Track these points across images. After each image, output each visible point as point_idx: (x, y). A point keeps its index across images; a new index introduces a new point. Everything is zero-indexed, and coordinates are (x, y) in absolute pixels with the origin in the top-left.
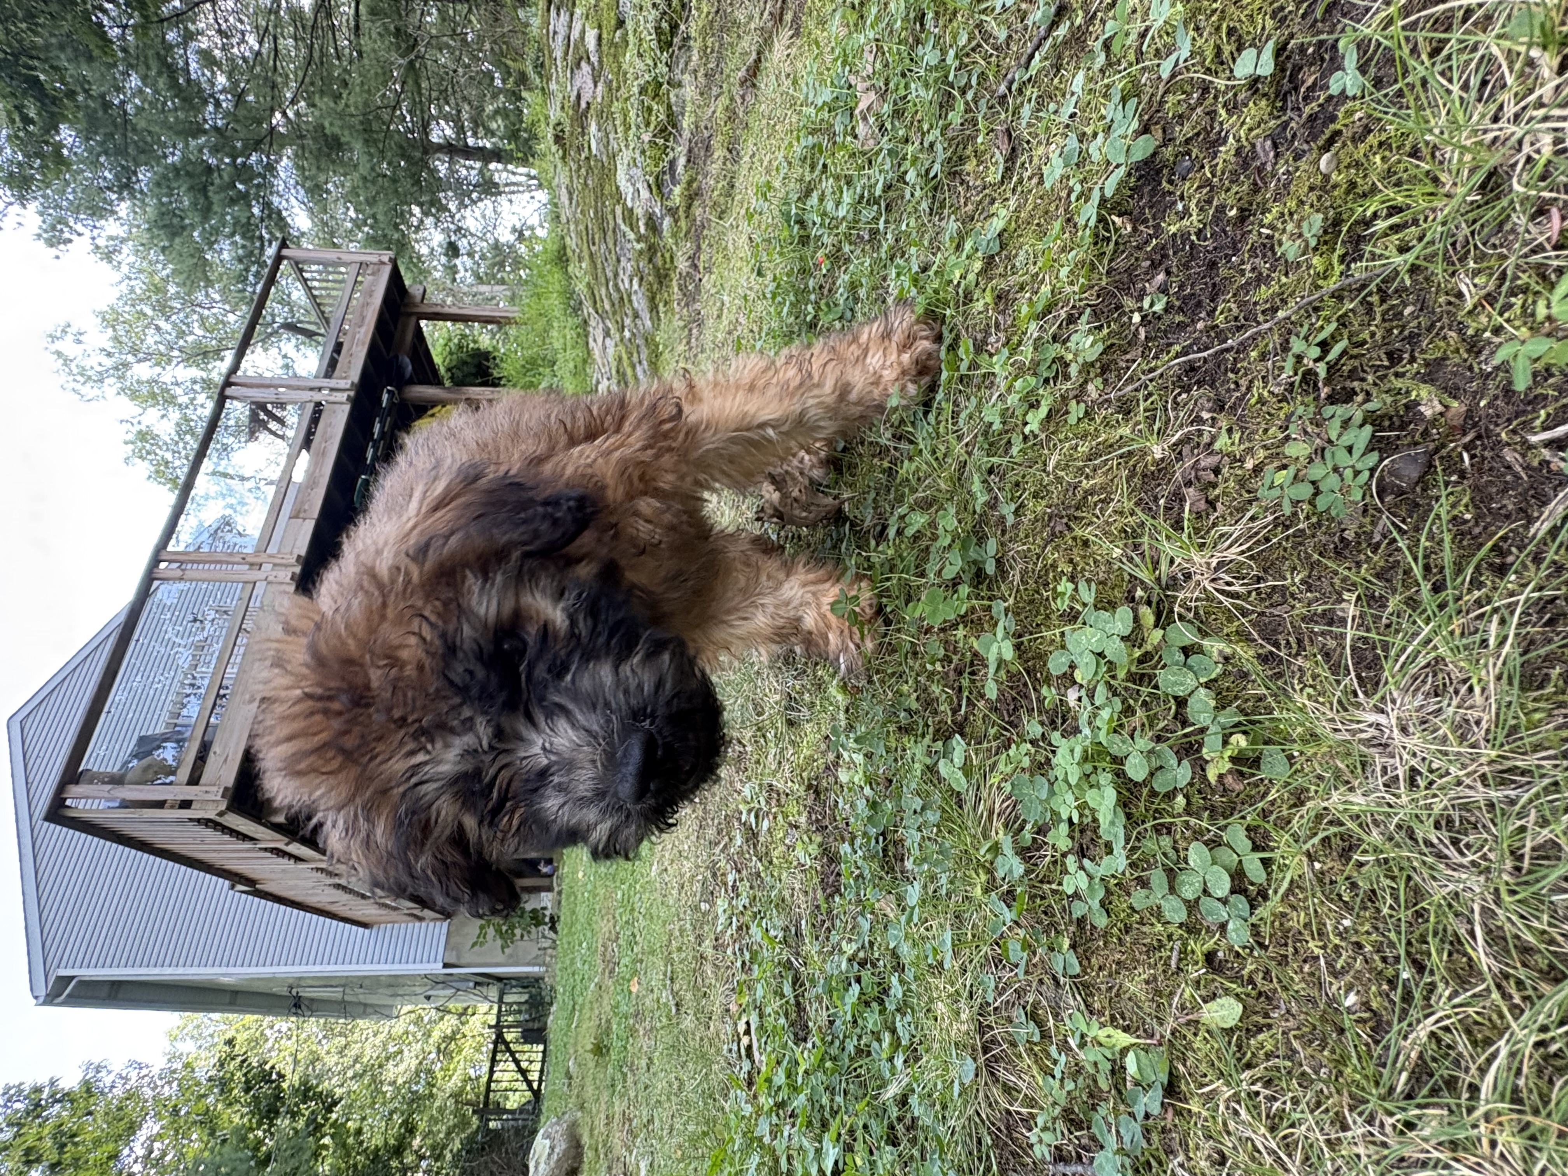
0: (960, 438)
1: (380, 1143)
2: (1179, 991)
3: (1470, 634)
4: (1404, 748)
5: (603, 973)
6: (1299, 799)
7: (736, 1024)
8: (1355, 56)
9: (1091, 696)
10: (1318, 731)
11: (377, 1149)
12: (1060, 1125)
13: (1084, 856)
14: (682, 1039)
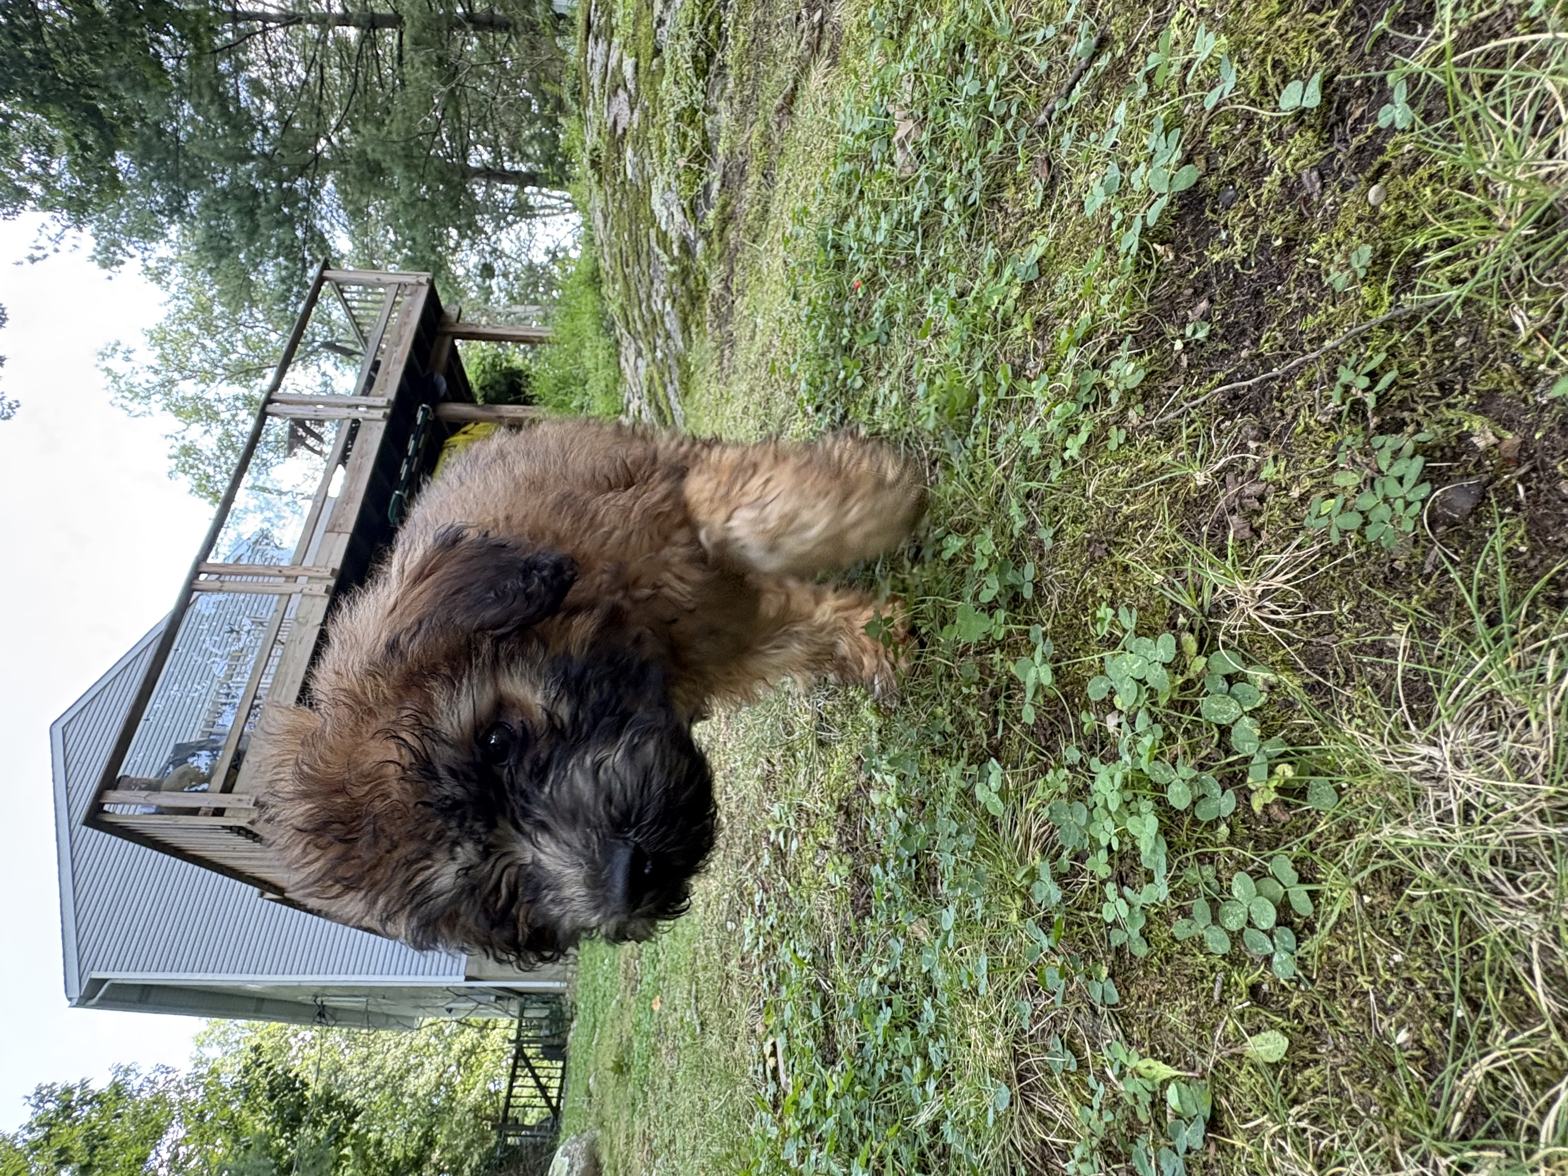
0: (997, 463)
1: (400, 1156)
2: (1222, 1024)
3: (1527, 668)
4: (1458, 782)
5: (625, 990)
6: (1347, 832)
7: (762, 1045)
8: (1405, 91)
9: (1132, 723)
10: (1368, 763)
11: (397, 1162)
12: (1097, 1158)
13: (1123, 884)
14: (706, 1059)
